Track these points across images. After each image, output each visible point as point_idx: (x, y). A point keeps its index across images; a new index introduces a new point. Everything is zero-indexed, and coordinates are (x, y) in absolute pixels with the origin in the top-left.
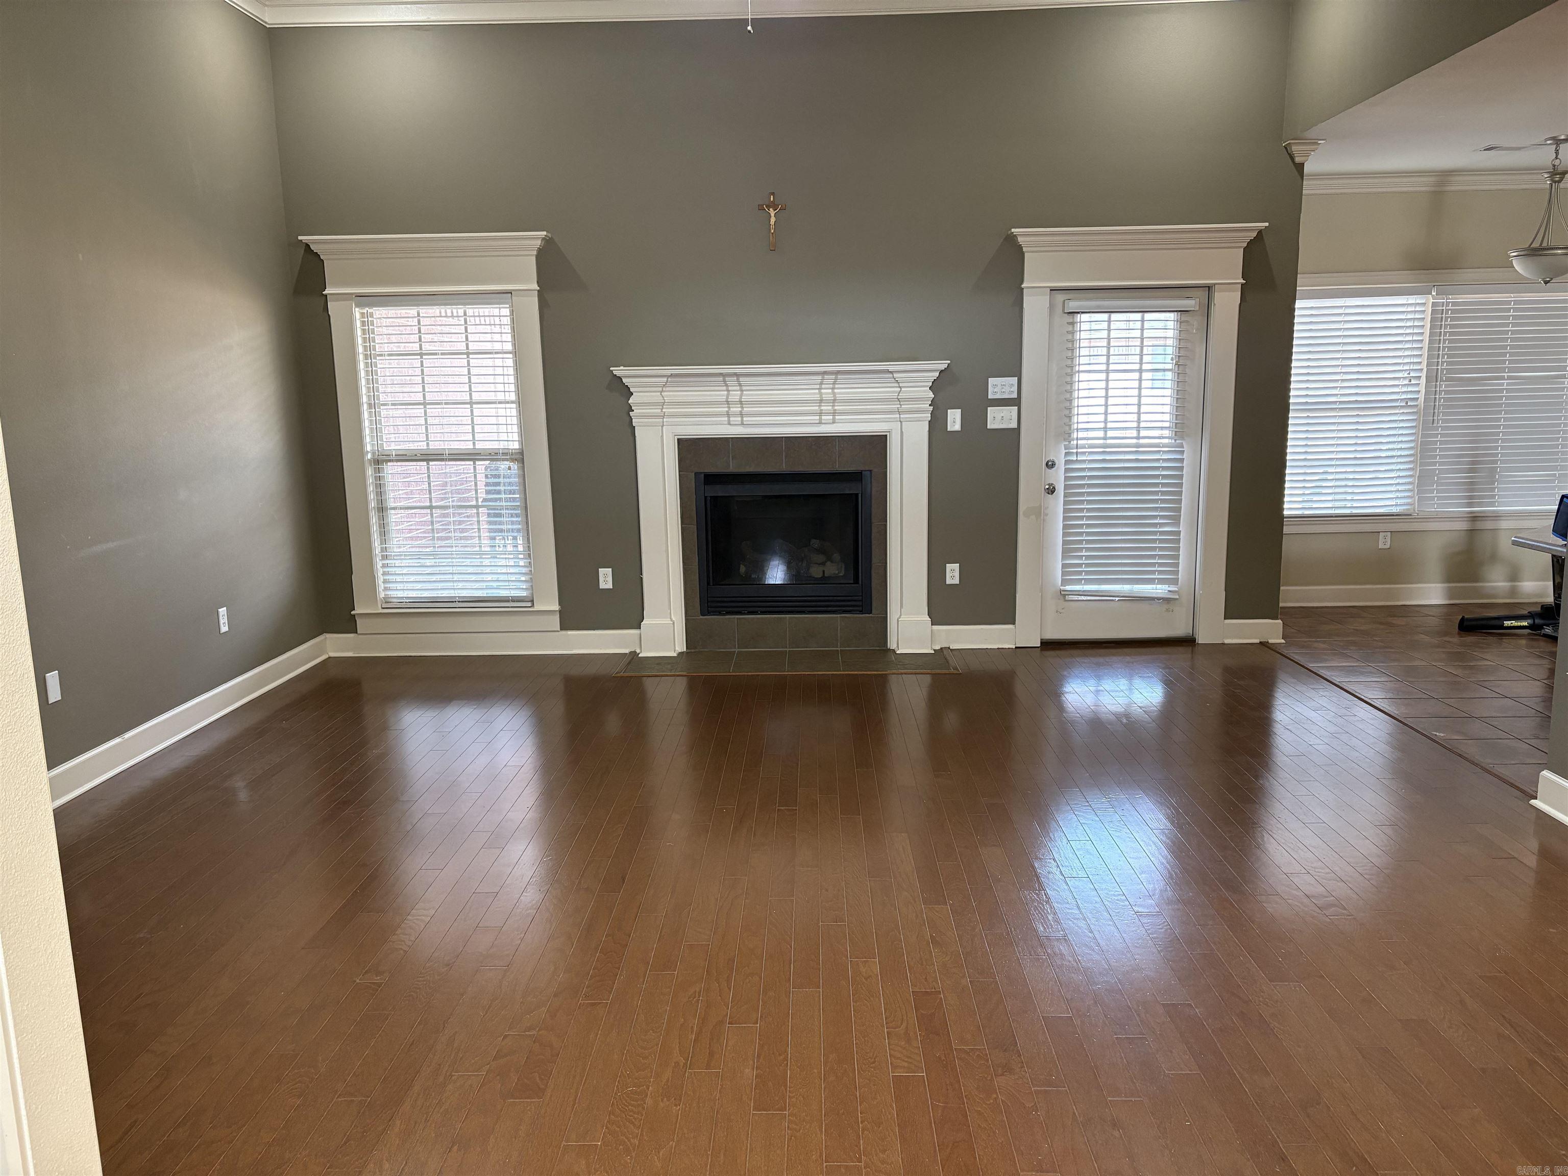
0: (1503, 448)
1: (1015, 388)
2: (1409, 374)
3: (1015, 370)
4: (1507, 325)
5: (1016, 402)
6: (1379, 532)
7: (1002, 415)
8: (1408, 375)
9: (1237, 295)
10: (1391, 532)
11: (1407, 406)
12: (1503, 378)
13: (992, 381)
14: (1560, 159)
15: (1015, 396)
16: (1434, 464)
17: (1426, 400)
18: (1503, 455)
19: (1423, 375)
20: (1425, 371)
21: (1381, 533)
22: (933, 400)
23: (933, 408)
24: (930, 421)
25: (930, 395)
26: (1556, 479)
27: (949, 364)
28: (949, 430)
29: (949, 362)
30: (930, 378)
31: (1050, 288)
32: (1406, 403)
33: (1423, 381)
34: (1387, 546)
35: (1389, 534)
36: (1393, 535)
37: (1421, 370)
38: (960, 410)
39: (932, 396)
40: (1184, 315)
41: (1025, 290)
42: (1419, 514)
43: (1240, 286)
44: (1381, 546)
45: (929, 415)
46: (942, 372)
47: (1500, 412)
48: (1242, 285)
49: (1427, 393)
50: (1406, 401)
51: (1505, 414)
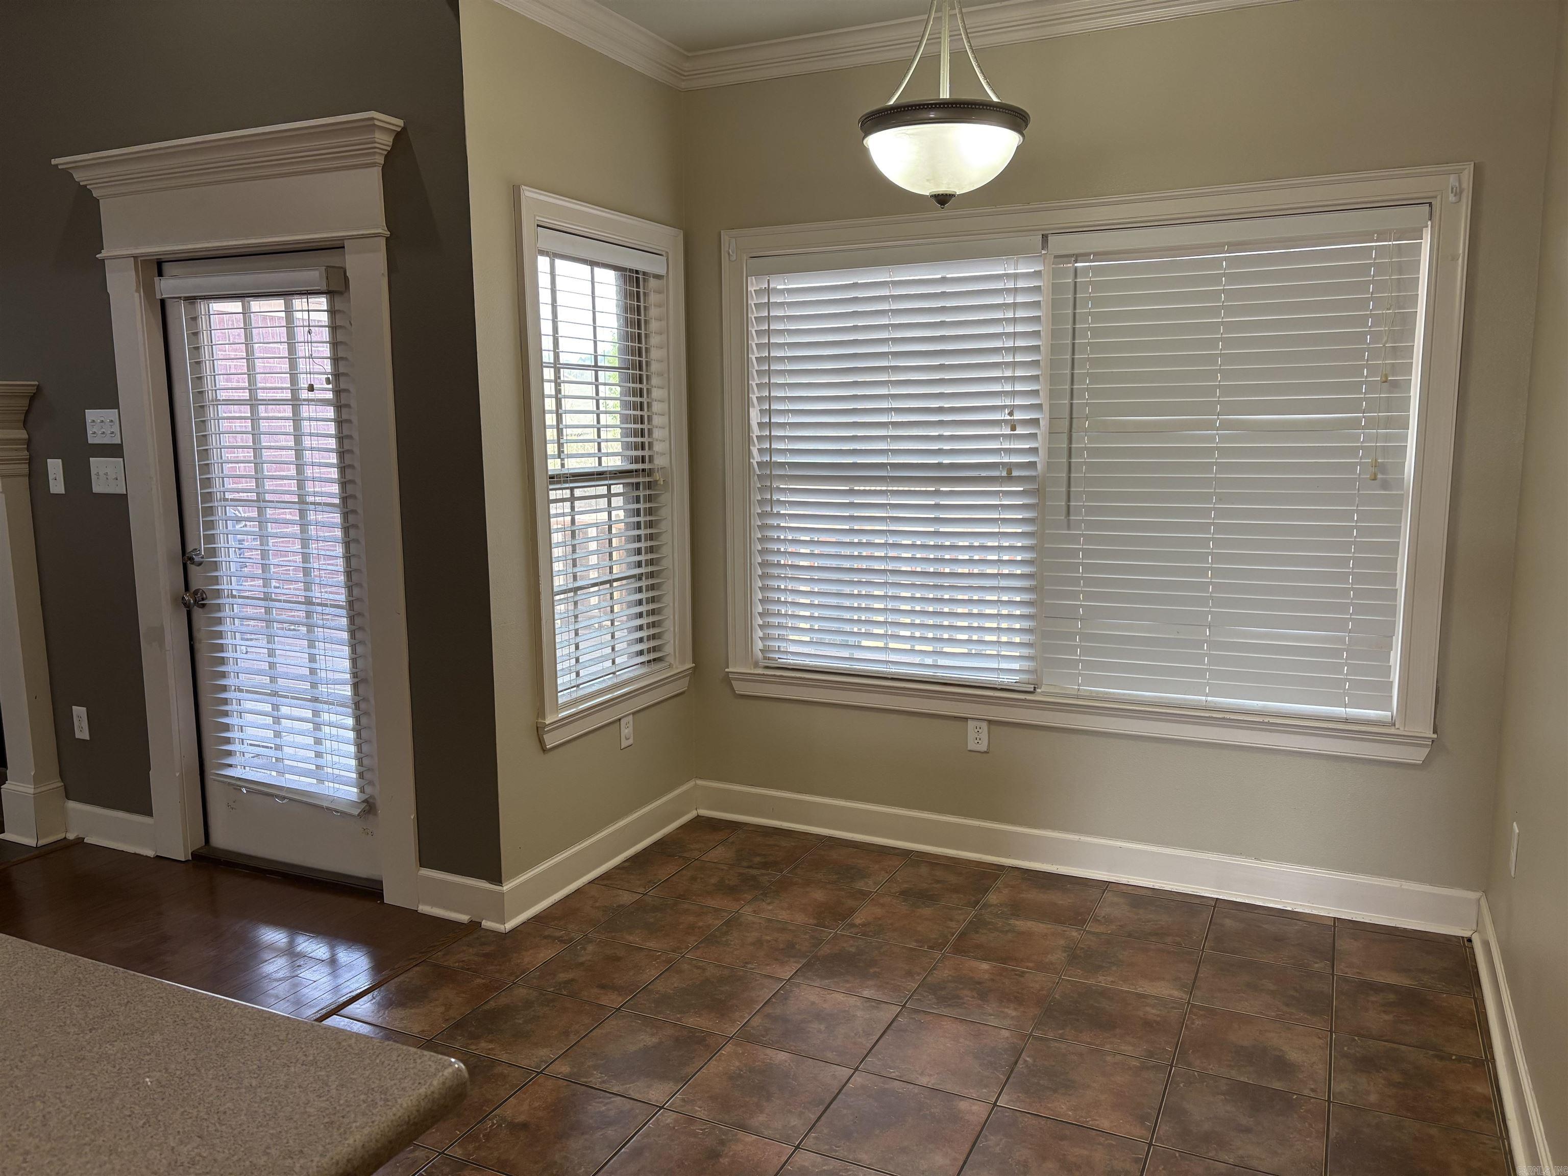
0: (1217, 573)
1: (116, 428)
2: (1011, 414)
5: (118, 450)
6: (967, 718)
7: (106, 470)
8: (1008, 417)
9: (380, 259)
10: (990, 722)
11: (1009, 479)
12: (1210, 425)
13: (89, 415)
15: (117, 440)
16: (1074, 596)
17: (1050, 466)
18: (1218, 587)
19: (1043, 417)
20: (1046, 408)
21: (970, 722)
22: (29, 442)
23: (30, 455)
24: (30, 476)
25: (23, 435)
26: (1344, 650)
27: (38, 386)
28: (52, 492)
29: (37, 383)
30: (20, 408)
31: (135, 258)
32: (1010, 471)
33: (1042, 431)
34: (983, 747)
35: (984, 725)
36: (993, 727)
37: (1039, 407)
38: (60, 460)
39: (27, 436)
40: (337, 299)
41: (106, 262)
42: (1044, 694)
43: (383, 242)
44: (972, 745)
45: (27, 466)
46: (33, 398)
47: (1207, 498)
48: (387, 239)
49: (1051, 452)
50: (1009, 467)
51: (1220, 500)
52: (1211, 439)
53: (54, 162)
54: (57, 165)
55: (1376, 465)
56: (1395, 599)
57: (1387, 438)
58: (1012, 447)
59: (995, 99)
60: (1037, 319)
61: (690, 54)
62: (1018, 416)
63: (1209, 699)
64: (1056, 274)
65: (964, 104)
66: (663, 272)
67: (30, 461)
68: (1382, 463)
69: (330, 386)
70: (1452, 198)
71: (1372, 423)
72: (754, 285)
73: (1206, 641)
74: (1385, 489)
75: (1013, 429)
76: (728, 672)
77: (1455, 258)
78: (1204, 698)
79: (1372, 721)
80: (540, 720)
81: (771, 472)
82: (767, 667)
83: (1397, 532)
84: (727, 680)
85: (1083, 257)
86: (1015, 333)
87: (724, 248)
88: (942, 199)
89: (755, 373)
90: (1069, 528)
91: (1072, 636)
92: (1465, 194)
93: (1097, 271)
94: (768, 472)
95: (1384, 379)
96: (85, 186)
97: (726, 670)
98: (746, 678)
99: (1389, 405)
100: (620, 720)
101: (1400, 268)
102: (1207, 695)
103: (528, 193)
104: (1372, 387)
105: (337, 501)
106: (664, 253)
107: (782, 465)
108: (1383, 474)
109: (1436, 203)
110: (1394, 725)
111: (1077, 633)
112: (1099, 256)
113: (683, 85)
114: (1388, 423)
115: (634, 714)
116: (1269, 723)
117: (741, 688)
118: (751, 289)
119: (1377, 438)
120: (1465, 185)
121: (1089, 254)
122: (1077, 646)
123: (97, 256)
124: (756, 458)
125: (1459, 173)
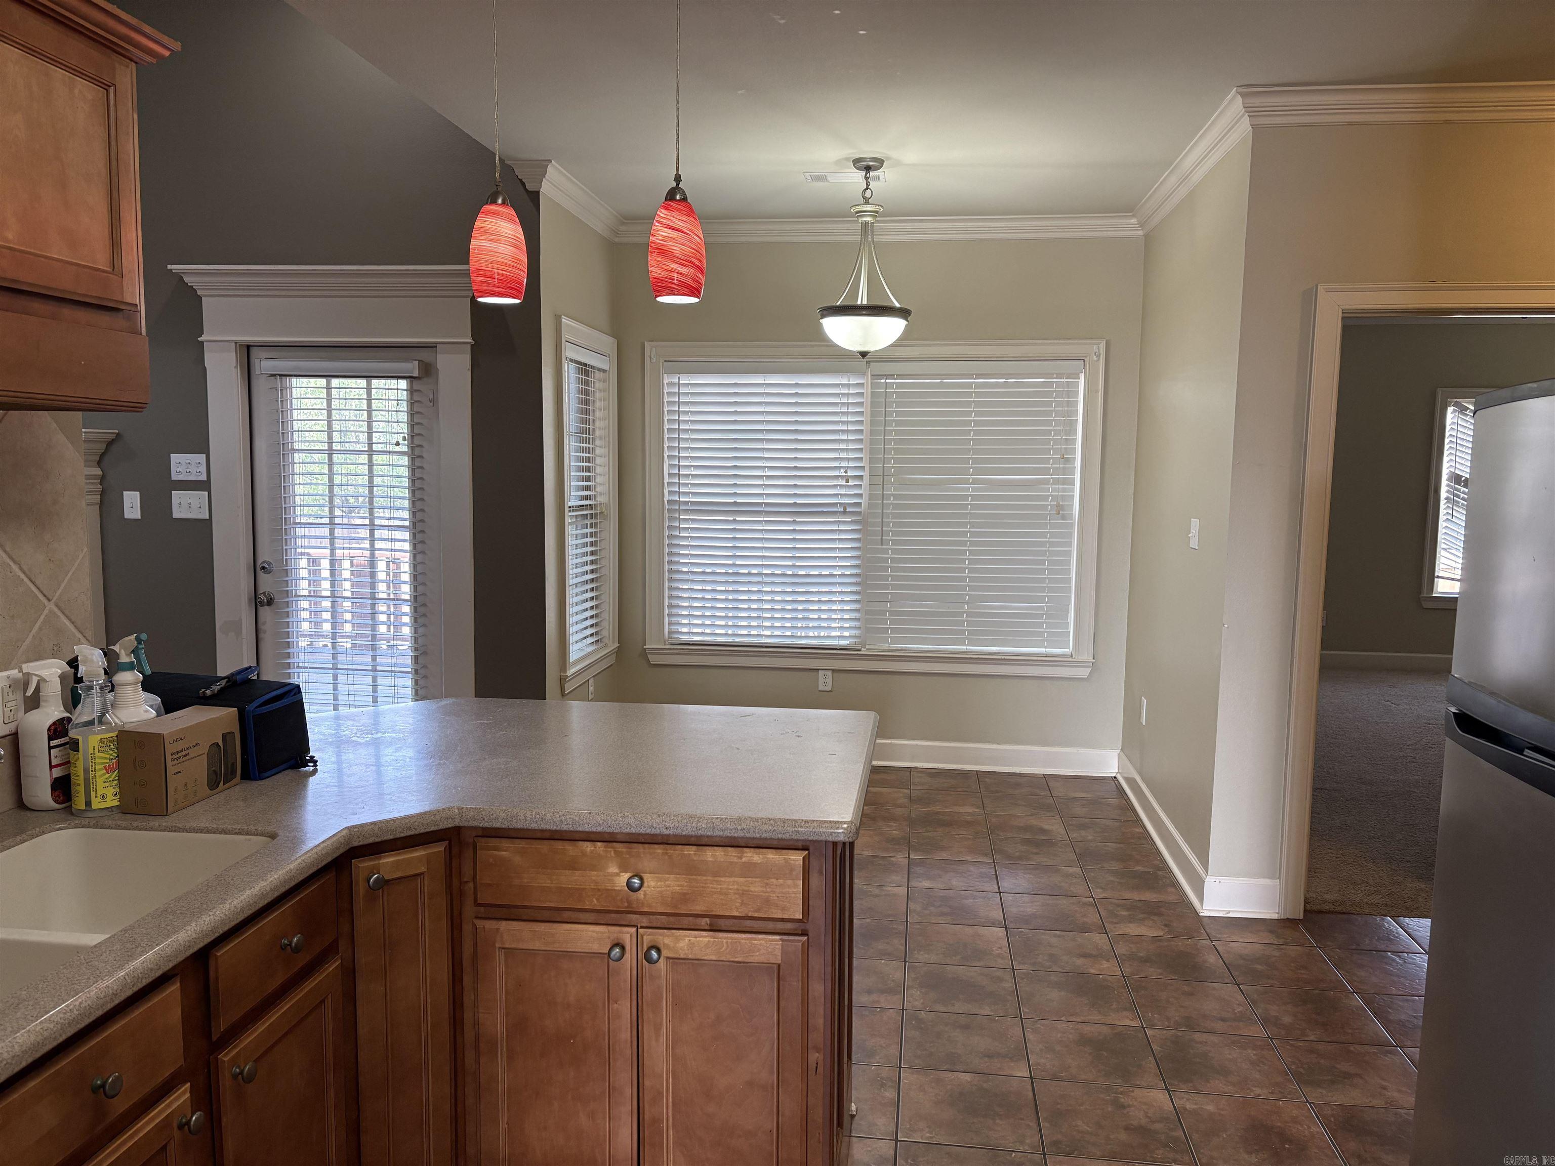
0: (971, 570)
1: (203, 469)
2: (846, 472)
3: (200, 445)
4: (969, 414)
5: (204, 485)
6: (818, 670)
7: (190, 501)
8: (844, 474)
9: (467, 358)
10: (833, 670)
11: (845, 513)
12: (966, 481)
13: (175, 458)
14: (870, 189)
15: (204, 478)
16: (886, 587)
17: (870, 506)
18: (972, 579)
19: (866, 474)
20: (867, 469)
21: (820, 672)
22: (103, 479)
23: (103, 488)
24: (101, 504)
25: (98, 472)
26: (1044, 614)
27: (118, 434)
28: (126, 517)
29: (117, 431)
30: (98, 451)
31: (236, 343)
32: (845, 509)
33: (865, 482)
34: (829, 688)
35: (830, 673)
36: (836, 675)
37: (863, 468)
38: (138, 492)
39: (100, 473)
40: (415, 382)
41: (205, 344)
42: (868, 650)
43: (469, 347)
44: (821, 688)
45: (99, 497)
46: (110, 444)
47: (965, 525)
48: (472, 345)
49: (871, 497)
50: (845, 505)
51: (973, 527)
52: (967, 489)
53: (169, 267)
54: (171, 270)
55: (1058, 505)
56: (1070, 583)
57: (1064, 490)
58: (846, 493)
59: (897, 305)
60: (861, 413)
61: (626, 221)
62: (849, 474)
63: (968, 647)
64: (873, 385)
65: (879, 307)
66: (606, 367)
67: (103, 493)
68: (1062, 505)
69: (406, 442)
70: (1095, 358)
71: (1056, 482)
72: (666, 380)
73: (965, 612)
74: (1063, 520)
75: (847, 481)
76: (645, 649)
77: (1097, 391)
78: (965, 647)
79: (1060, 655)
80: (562, 674)
81: (679, 507)
82: (672, 644)
83: (1070, 544)
84: (644, 654)
85: (891, 376)
86: (848, 421)
87: (647, 354)
88: (864, 354)
89: (666, 439)
90: (882, 545)
91: (884, 613)
92: (1101, 356)
93: (899, 385)
94: (677, 508)
95: (1062, 457)
96: (192, 286)
97: (645, 647)
98: (659, 652)
99: (1064, 471)
100: (589, 680)
101: (1068, 394)
102: (967, 645)
103: (564, 320)
104: (1055, 461)
105: (407, 523)
106: (607, 355)
107: (686, 503)
108: (1063, 511)
109: (1087, 360)
110: (1072, 656)
111: (887, 611)
112: (900, 376)
113: (616, 240)
114: (1064, 482)
115: (594, 676)
116: (1005, 659)
117: (654, 659)
118: (665, 382)
119: (1058, 490)
120: (1101, 352)
121: (894, 375)
122: (887, 619)
123: (199, 339)
124: (667, 497)
125: (1098, 344)
